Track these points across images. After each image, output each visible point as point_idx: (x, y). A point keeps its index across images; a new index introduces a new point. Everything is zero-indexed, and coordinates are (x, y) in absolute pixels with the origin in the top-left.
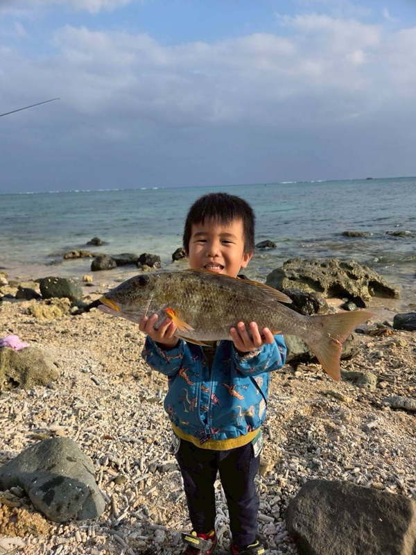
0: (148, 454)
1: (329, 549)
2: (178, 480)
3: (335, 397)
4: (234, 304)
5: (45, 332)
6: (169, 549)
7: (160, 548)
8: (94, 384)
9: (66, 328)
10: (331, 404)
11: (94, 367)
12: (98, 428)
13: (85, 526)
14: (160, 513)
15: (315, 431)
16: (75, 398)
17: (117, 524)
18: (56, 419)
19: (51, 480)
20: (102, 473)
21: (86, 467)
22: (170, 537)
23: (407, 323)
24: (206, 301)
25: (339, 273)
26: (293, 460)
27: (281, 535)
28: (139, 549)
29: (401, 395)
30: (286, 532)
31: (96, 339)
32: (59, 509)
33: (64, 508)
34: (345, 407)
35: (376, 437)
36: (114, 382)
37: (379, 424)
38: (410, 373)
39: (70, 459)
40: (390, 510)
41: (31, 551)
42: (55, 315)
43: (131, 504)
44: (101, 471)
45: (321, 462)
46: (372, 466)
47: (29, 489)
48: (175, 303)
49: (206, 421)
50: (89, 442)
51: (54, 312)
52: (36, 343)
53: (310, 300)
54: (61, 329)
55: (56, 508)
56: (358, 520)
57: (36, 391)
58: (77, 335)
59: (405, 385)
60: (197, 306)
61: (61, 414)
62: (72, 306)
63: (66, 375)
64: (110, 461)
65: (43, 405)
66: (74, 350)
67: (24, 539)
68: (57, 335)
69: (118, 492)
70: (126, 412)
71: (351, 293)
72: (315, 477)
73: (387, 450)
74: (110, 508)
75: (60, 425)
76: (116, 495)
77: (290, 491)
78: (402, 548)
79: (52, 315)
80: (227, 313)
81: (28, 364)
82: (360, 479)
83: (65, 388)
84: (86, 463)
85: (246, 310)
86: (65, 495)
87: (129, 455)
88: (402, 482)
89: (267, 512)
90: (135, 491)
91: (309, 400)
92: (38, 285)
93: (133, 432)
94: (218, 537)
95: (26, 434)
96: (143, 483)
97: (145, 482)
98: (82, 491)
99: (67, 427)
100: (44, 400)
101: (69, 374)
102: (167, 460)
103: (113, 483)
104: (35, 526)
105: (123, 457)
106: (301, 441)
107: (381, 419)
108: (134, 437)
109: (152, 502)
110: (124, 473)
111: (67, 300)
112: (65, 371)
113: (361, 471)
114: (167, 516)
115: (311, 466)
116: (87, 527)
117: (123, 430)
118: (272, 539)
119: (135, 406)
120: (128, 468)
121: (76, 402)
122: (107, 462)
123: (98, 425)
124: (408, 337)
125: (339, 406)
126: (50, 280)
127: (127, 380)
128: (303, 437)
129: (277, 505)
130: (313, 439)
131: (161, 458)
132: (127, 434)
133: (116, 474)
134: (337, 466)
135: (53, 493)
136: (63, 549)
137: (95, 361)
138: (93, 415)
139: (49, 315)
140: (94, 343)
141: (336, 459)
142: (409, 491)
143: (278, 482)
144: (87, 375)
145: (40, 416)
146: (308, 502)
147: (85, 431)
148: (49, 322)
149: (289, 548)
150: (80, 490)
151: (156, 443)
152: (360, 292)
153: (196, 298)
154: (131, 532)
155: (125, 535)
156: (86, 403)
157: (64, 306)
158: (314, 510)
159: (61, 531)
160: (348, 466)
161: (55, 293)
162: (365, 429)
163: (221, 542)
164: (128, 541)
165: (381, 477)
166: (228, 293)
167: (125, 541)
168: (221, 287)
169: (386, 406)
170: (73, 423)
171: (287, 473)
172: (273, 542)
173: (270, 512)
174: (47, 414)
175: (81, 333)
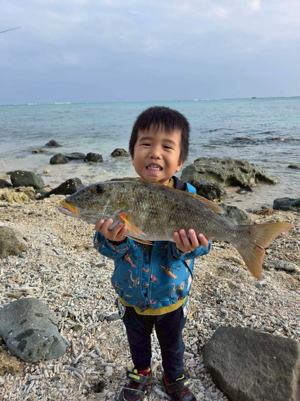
0: (98, 307)
1: (237, 380)
2: (121, 327)
3: (234, 261)
4: (176, 212)
5: (16, 213)
6: (116, 381)
7: (109, 381)
8: (55, 253)
9: (32, 211)
10: (233, 267)
11: (54, 240)
12: (59, 287)
13: (51, 365)
14: (109, 353)
15: (222, 288)
16: (41, 265)
17: (76, 363)
18: (26, 281)
19: (24, 332)
20: (63, 323)
21: (51, 320)
22: (117, 372)
23: (283, 205)
24: (153, 208)
25: (234, 169)
26: (206, 310)
27: (199, 367)
28: (93, 382)
29: (281, 259)
30: (203, 365)
31: (55, 219)
32: (30, 354)
33: (35, 353)
34: (243, 270)
35: (266, 292)
36: (70, 252)
37: (268, 282)
38: (287, 243)
39: (37, 315)
40: (282, 350)
41: (10, 387)
42: (23, 200)
43: (86, 346)
44: (63, 322)
45: (227, 311)
46: (265, 314)
47: (7, 339)
48: (128, 209)
49: (146, 295)
50: (53, 299)
51: (22, 198)
52: (9, 222)
53: (213, 188)
54: (28, 211)
55: (28, 353)
56: (258, 358)
57: (10, 259)
58: (40, 215)
59: (284, 251)
60: (146, 213)
61: (30, 278)
62: (36, 193)
63: (33, 247)
64: (69, 313)
65: (16, 271)
66: (39, 228)
67: (4, 377)
68: (25, 215)
69: (76, 337)
70: (80, 275)
71: (242, 183)
72: (223, 323)
73: (275, 302)
74: (70, 350)
75: (30, 286)
76: (75, 339)
77: (205, 333)
78: (292, 379)
79: (21, 200)
80: (170, 220)
81: (3, 239)
82: (256, 324)
83: (33, 257)
84: (51, 317)
85: (185, 218)
86: (35, 344)
87: (84, 308)
88: (286, 326)
89: (188, 349)
90: (89, 336)
91: (216, 264)
92: (9, 176)
93: (86, 290)
94: (153, 371)
95: (3, 294)
96: (94, 330)
97: (96, 329)
98: (48, 340)
99: (35, 288)
100: (17, 266)
101: (35, 246)
102: (112, 311)
103: (72, 331)
104: (12, 367)
105: (79, 310)
106: (212, 295)
107: (269, 278)
108: (87, 294)
109: (102, 345)
110: (80, 322)
111: (32, 188)
112: (32, 244)
113: (256, 318)
114: (113, 355)
115: (220, 314)
116: (53, 365)
117: (78, 289)
118: (193, 371)
119: (87, 271)
120: (83, 318)
121: (41, 268)
122: (67, 315)
123: (59, 286)
124: (284, 216)
125: (238, 269)
126: (18, 173)
127: (80, 250)
128: (213, 293)
129: (196, 345)
130: (221, 294)
131: (108, 310)
132: (82, 292)
133: (74, 324)
134: (239, 314)
135: (25, 342)
136: (35, 384)
137: (55, 236)
138: (55, 278)
139: (19, 200)
140: (54, 222)
141: (238, 309)
142: (292, 332)
143: (196, 327)
144: (49, 247)
145: (13, 279)
146: (220, 344)
147: (49, 291)
148: (19, 205)
149: (206, 377)
150: (47, 339)
151: (103, 298)
152: (249, 183)
153: (145, 206)
154: (87, 369)
155: (82, 371)
156: (49, 269)
157: (30, 193)
158: (225, 350)
159: (33, 369)
160: (247, 313)
161: (22, 183)
162: (258, 286)
163: (155, 375)
164: (84, 376)
165: (271, 323)
166: (172, 203)
167: (82, 376)
168: (166, 197)
169: (271, 268)
170: (40, 284)
171: (202, 320)
172: (194, 373)
173: (190, 350)
174: (19, 278)
175: (44, 214)
